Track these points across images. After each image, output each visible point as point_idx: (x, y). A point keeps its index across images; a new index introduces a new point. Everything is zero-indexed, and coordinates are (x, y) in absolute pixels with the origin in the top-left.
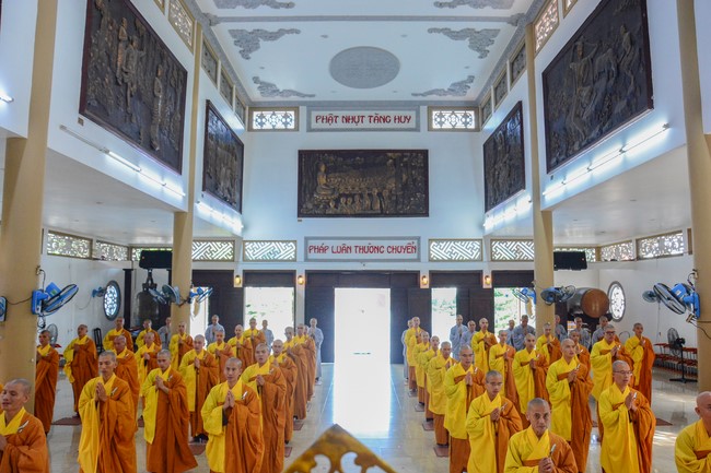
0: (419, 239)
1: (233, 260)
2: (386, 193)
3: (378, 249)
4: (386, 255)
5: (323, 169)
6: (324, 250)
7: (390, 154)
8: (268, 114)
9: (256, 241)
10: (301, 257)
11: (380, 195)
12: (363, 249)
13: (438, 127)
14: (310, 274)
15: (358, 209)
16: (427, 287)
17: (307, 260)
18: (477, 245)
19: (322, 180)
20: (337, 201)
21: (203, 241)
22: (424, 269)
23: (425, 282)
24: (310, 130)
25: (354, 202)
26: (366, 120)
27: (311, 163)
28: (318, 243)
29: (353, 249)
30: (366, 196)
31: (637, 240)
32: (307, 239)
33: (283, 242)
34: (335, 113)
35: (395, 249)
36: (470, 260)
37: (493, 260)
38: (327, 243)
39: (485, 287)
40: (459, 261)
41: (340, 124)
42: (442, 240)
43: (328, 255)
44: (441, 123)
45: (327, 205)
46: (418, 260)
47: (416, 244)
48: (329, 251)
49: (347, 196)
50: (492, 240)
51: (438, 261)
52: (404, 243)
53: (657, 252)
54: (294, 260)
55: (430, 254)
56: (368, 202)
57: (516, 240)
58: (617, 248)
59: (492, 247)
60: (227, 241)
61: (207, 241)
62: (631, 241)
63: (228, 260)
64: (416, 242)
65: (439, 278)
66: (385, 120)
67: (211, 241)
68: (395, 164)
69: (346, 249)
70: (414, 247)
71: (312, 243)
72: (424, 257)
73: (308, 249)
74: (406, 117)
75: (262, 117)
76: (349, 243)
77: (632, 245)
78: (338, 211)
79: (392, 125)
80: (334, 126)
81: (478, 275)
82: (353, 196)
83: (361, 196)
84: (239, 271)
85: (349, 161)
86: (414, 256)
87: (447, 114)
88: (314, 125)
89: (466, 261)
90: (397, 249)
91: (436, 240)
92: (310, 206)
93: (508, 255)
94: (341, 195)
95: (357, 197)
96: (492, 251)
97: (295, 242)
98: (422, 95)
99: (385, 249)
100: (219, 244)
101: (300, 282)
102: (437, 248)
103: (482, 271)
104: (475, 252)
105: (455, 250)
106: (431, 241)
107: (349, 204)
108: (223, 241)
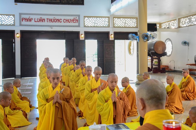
0: (79, 16)
3: (59, 20)
4: (63, 24)
6: (30, 20)
10: (17, 23)
12: (51, 20)
14: (23, 33)
16: (83, 39)
17: (21, 25)
18: (107, 19)
22: (82, 31)
23: (82, 37)
28: (27, 17)
29: (46, 20)
31: (179, 19)
32: (20, 14)
33: (7, 15)
35: (68, 21)
36: (104, 27)
37: (114, 27)
38: (32, 17)
39: (111, 39)
40: (98, 27)
42: (91, 17)
43: (33, 23)
46: (79, 26)
47: (77, 19)
48: (33, 21)
50: (114, 17)
51: (88, 27)
52: (72, 18)
53: (188, 24)
54: (14, 25)
55: (84, 24)
57: (125, 18)
58: (169, 23)
59: (114, 21)
62: (176, 20)
64: (77, 17)
65: (89, 35)
69: (42, 20)
70: (76, 20)
71: (23, 16)
72: (82, 25)
76: (43, 17)
77: (176, 22)
81: (107, 34)
86: (77, 24)
89: (102, 27)
90: (68, 20)
91: (87, 17)
93: (121, 25)
96: (114, 23)
97: (14, 15)
99: (62, 21)
101: (18, 36)
102: (88, 21)
103: (109, 32)
104: (106, 23)
105: (96, 22)
106: (85, 17)
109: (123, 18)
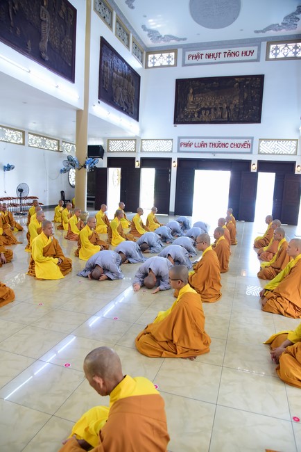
0: (252, 138)
1: (135, 152)
2: (232, 107)
3: (224, 145)
4: (229, 149)
5: (191, 91)
6: (190, 145)
7: (236, 79)
8: (157, 56)
9: (149, 140)
10: (175, 150)
11: (228, 108)
12: (214, 145)
13: (274, 57)
14: (180, 160)
15: (213, 118)
16: (255, 171)
17: (179, 151)
18: (294, 143)
19: (191, 99)
20: (199, 113)
21: (119, 140)
22: (254, 159)
23: (254, 168)
24: (184, 65)
25: (210, 113)
26: (222, 55)
27: (184, 87)
28: (186, 141)
29: (208, 145)
30: (218, 109)
32: (179, 138)
33: (165, 140)
34: (201, 52)
35: (236, 145)
36: (288, 154)
38: (192, 141)
39: (296, 172)
40: (279, 154)
41: (204, 60)
42: (269, 140)
43: (192, 148)
44: (276, 54)
45: (193, 116)
46: (251, 153)
47: (250, 142)
48: (193, 146)
49: (205, 109)
51: (265, 154)
52: (242, 141)
54: (171, 152)
55: (259, 149)
56: (219, 113)
60: (132, 140)
61: (121, 140)
63: (132, 152)
64: (250, 141)
65: (265, 166)
66: (235, 54)
67: (123, 140)
68: (239, 86)
69: (204, 145)
70: (248, 144)
71: (182, 141)
72: (255, 150)
73: (181, 144)
74: (250, 52)
75: (154, 58)
76: (206, 141)
78: (200, 120)
79: (240, 58)
80: (200, 61)
81: (292, 164)
82: (209, 109)
83: (215, 109)
84: (138, 159)
85: (208, 85)
86: (248, 150)
87: (281, 46)
88: (187, 61)
89: (285, 154)
90: (237, 145)
91: (264, 140)
94: (202, 109)
95: (213, 110)
97: (172, 140)
98: (263, 31)
99: (229, 145)
100: (127, 141)
101: (174, 165)
102: (265, 145)
103: (295, 162)
104: (292, 149)
105: (277, 147)
106: (261, 140)
107: (207, 114)
108: (129, 140)
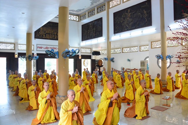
1: (14, 50)
6: (41, 48)
9: (22, 44)
10: (35, 49)
11: (56, 34)
12: (52, 48)
14: (38, 54)
15: (51, 38)
17: (37, 50)
19: (42, 29)
20: (45, 35)
25: (50, 35)
28: (40, 46)
29: (49, 48)
32: (37, 45)
37: (81, 53)
38: (42, 46)
39: (80, 58)
43: (43, 49)
44: (71, 18)
45: (43, 36)
49: (48, 34)
53: (113, 52)
56: (53, 36)
59: (81, 49)
60: (12, 44)
61: (5, 43)
62: (106, 50)
67: (6, 43)
69: (47, 48)
73: (38, 47)
76: (48, 46)
78: (46, 38)
81: (78, 56)
82: (50, 34)
83: (52, 34)
84: (16, 53)
92: (38, 35)
93: (84, 51)
99: (57, 49)
100: (9, 44)
107: (49, 36)
108: (10, 44)
109: (85, 48)
